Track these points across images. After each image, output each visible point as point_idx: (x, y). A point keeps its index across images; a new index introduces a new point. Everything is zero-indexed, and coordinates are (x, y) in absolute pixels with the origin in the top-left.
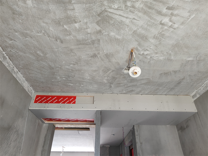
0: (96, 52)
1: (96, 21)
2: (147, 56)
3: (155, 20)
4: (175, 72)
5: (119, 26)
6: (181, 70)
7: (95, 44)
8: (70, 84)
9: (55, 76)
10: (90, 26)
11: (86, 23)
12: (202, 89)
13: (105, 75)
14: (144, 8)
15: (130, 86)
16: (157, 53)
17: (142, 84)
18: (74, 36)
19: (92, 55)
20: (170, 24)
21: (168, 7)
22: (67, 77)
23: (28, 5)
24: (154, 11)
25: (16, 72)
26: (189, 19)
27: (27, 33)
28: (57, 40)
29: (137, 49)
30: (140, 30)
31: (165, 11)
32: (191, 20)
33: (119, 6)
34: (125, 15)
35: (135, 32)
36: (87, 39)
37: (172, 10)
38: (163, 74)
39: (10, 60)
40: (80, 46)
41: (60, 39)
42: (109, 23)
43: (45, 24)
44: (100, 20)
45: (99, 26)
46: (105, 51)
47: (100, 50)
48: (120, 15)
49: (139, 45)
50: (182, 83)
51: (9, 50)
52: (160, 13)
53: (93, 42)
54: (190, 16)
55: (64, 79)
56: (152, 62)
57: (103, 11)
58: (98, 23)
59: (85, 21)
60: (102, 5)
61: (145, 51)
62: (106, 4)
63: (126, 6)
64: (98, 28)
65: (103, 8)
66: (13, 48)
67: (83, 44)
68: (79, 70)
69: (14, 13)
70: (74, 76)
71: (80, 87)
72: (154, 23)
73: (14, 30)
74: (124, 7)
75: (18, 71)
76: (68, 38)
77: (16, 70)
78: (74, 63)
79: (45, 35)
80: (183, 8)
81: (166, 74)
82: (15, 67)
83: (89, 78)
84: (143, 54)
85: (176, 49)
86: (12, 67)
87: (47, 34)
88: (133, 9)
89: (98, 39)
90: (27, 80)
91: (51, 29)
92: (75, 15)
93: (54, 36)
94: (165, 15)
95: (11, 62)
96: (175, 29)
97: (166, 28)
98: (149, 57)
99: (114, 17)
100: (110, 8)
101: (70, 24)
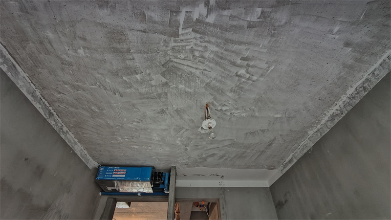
0: (164, 108)
1: (161, 72)
2: (226, 112)
3: (229, 71)
4: (263, 131)
5: (189, 78)
6: (270, 129)
7: (162, 98)
8: (134, 146)
9: (115, 137)
10: (154, 77)
11: (149, 74)
12: (299, 152)
13: (178, 135)
14: (216, 58)
15: (211, 149)
16: (237, 109)
17: (225, 146)
18: (135, 89)
19: (159, 111)
20: (248, 76)
21: (242, 57)
22: (129, 138)
23: (79, 54)
24: (227, 61)
25: (65, 131)
26: (268, 70)
27: (78, 86)
28: (115, 94)
29: (213, 104)
30: (213, 82)
31: (239, 61)
32: (271, 72)
33: (186, 55)
34: (194, 66)
35: (208, 84)
36: (151, 92)
37: (248, 61)
38: (249, 134)
39: (59, 117)
40: (144, 100)
41: (120, 93)
42: (176, 74)
43: (99, 75)
44: (165, 71)
45: (165, 78)
46: (174, 106)
47: (168, 105)
48: (188, 66)
49: (215, 98)
50: (273, 145)
51: (57, 104)
52: (234, 64)
53: (159, 96)
54: (269, 67)
55: (126, 140)
56: (233, 119)
57: (168, 61)
58: (163, 74)
59: (148, 71)
60: (166, 54)
61: (223, 106)
62: (171, 54)
63: (194, 56)
64: (164, 80)
65: (168, 58)
66: (61, 103)
67: (148, 98)
68: (144, 129)
69: (63, 63)
70: (139, 137)
71: (148, 150)
72: (228, 75)
73: (63, 82)
74: (191, 57)
75: (68, 131)
76: (128, 91)
77: (65, 129)
78: (138, 120)
79: (101, 87)
80: (260, 59)
81: (252, 133)
82: (64, 126)
83: (157, 139)
84: (221, 109)
85: (260, 104)
86: (61, 125)
87: (103, 86)
88: (202, 59)
89: (165, 92)
90: (79, 141)
91: (107, 80)
92: (135, 65)
93: (112, 89)
94: (241, 66)
95: (59, 119)
96: (254, 81)
97: (243, 80)
98: (229, 114)
99: (181, 68)
100: (176, 58)
101: (130, 75)
